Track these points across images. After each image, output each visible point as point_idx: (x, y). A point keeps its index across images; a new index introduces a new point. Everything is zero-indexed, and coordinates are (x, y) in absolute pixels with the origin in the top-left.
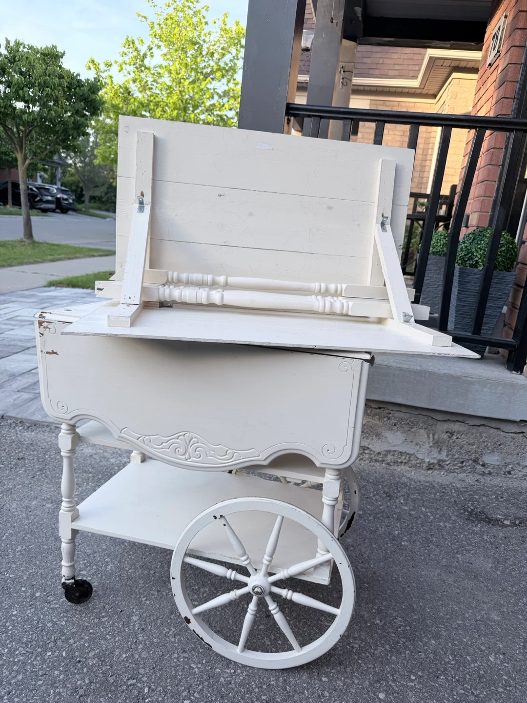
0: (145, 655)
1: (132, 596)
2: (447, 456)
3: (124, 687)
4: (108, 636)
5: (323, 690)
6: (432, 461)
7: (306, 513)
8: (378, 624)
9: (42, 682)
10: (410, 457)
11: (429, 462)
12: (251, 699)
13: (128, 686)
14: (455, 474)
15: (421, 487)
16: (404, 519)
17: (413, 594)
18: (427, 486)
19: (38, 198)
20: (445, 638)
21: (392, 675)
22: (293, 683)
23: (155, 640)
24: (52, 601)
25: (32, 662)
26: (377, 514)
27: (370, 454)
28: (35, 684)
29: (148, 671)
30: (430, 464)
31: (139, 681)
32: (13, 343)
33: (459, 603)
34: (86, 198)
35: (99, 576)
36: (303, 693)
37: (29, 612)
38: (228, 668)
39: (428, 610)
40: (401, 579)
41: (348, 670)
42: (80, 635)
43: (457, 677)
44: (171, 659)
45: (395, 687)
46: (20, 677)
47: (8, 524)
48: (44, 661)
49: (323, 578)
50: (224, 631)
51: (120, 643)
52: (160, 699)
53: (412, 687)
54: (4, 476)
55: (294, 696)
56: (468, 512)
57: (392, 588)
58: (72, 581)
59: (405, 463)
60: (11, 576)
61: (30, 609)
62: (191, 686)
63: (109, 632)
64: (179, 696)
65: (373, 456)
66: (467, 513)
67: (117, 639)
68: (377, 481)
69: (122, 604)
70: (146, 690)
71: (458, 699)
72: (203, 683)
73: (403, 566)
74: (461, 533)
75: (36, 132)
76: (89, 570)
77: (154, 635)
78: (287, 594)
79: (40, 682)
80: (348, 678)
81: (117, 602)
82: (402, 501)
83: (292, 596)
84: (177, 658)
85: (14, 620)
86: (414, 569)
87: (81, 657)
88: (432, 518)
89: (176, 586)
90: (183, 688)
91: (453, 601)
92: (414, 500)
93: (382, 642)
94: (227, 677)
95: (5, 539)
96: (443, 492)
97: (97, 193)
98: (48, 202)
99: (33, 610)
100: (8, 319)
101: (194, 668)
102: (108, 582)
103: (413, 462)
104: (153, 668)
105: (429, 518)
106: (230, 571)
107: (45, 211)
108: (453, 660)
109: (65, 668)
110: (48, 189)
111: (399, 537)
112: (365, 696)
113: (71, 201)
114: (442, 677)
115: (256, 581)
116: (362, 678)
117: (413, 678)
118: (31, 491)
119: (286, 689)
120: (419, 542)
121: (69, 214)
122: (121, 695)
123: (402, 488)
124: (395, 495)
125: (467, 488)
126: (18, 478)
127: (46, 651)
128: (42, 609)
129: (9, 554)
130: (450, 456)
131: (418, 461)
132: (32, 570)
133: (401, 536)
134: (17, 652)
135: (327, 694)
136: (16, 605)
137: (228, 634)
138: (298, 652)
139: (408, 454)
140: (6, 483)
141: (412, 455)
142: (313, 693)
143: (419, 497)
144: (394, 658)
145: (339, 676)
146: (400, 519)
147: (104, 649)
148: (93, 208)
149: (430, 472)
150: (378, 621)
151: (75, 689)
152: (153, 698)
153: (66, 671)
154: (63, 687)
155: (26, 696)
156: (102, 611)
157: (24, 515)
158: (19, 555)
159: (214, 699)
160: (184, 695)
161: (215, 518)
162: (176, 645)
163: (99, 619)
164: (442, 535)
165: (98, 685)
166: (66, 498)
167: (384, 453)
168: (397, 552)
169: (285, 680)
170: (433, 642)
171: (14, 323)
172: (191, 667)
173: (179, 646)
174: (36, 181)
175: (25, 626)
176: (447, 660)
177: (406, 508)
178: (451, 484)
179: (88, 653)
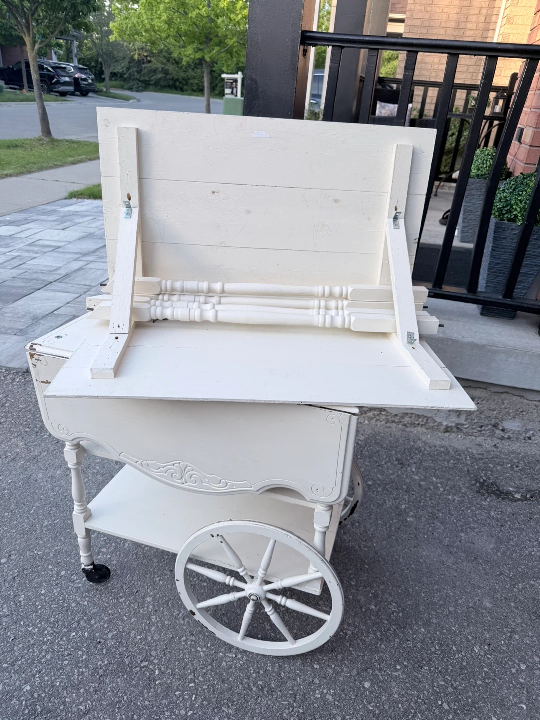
0: (157, 637)
1: (147, 576)
2: (467, 420)
3: (138, 669)
4: (125, 618)
5: (314, 678)
6: (450, 425)
7: (297, 539)
8: (372, 610)
9: (67, 662)
10: (428, 420)
11: (447, 426)
12: (249, 684)
13: (142, 668)
14: (474, 438)
15: (436, 454)
16: (414, 491)
17: (411, 577)
18: (442, 452)
19: (56, 80)
20: (435, 626)
21: (380, 664)
22: (287, 669)
23: (166, 623)
24: (76, 580)
25: (59, 642)
26: (387, 485)
27: (387, 416)
28: (62, 664)
29: (159, 654)
31: (151, 663)
32: (35, 276)
33: (454, 587)
34: (107, 76)
35: (118, 554)
36: (296, 680)
37: (55, 591)
38: (231, 652)
39: (423, 595)
40: (401, 560)
41: (340, 657)
42: (101, 616)
43: (440, 668)
44: (180, 642)
45: (380, 677)
46: (49, 657)
47: (36, 496)
48: (69, 641)
49: (316, 590)
50: (229, 615)
51: (136, 625)
52: (169, 682)
53: (397, 677)
54: (30, 442)
55: (287, 683)
56: (480, 483)
57: (391, 570)
58: (92, 567)
59: (422, 425)
60: (39, 553)
61: (56, 589)
62: (196, 670)
63: (126, 613)
64: (186, 679)
65: (390, 417)
66: (478, 485)
67: (133, 621)
68: (391, 447)
69: (138, 584)
70: (157, 672)
71: (438, 690)
72: (207, 667)
73: (406, 546)
74: (468, 508)
76: (109, 548)
77: (166, 618)
78: (281, 601)
79: (66, 662)
80: (338, 666)
81: (133, 582)
82: (414, 470)
83: (286, 603)
84: (186, 641)
85: (43, 600)
86: (416, 549)
87: (101, 638)
88: (442, 490)
89: (181, 587)
90: (189, 671)
91: (450, 585)
92: (426, 469)
93: (375, 629)
94: (229, 662)
95: (33, 513)
96: (458, 459)
97: (118, 69)
98: (66, 84)
99: (59, 590)
100: (30, 245)
101: (200, 652)
102: (126, 560)
103: (431, 424)
104: (164, 651)
105: (439, 490)
106: (229, 577)
107: (63, 94)
108: (439, 650)
109: (87, 649)
110: (65, 68)
111: (405, 511)
112: (352, 685)
113: (90, 81)
114: (426, 668)
115: (252, 589)
116: (351, 667)
117: (399, 667)
118: (56, 459)
119: (280, 675)
120: (425, 517)
121: (90, 97)
122: (135, 677)
123: (416, 454)
124: (408, 463)
125: (484, 454)
126: (43, 444)
127: (70, 631)
128: (67, 588)
129: (37, 529)
130: (469, 421)
131: (436, 424)
132: (58, 546)
133: (408, 511)
134: (46, 632)
135: (317, 681)
136: (44, 584)
137: (233, 618)
138: (293, 644)
139: (426, 417)
140: (32, 450)
141: (430, 418)
142: (305, 681)
143: (432, 465)
144: (383, 646)
145: (330, 664)
146: (409, 491)
147: (121, 631)
148: (115, 87)
149: (447, 435)
150: (373, 607)
151: (96, 670)
152: (163, 681)
153: (88, 652)
154: (86, 668)
155: (55, 675)
156: (120, 592)
157: (50, 486)
158: (46, 531)
159: (216, 683)
160: (190, 678)
161: (213, 536)
162: (185, 628)
163: (118, 599)
164: (450, 510)
165: (116, 667)
166: (78, 502)
167: (402, 415)
168: (402, 529)
169: (280, 667)
170: (423, 630)
171: (36, 249)
172: (197, 650)
173: (187, 628)
174: (52, 59)
175: (53, 606)
176: (433, 650)
177: (417, 478)
178: (467, 449)
179: (108, 634)
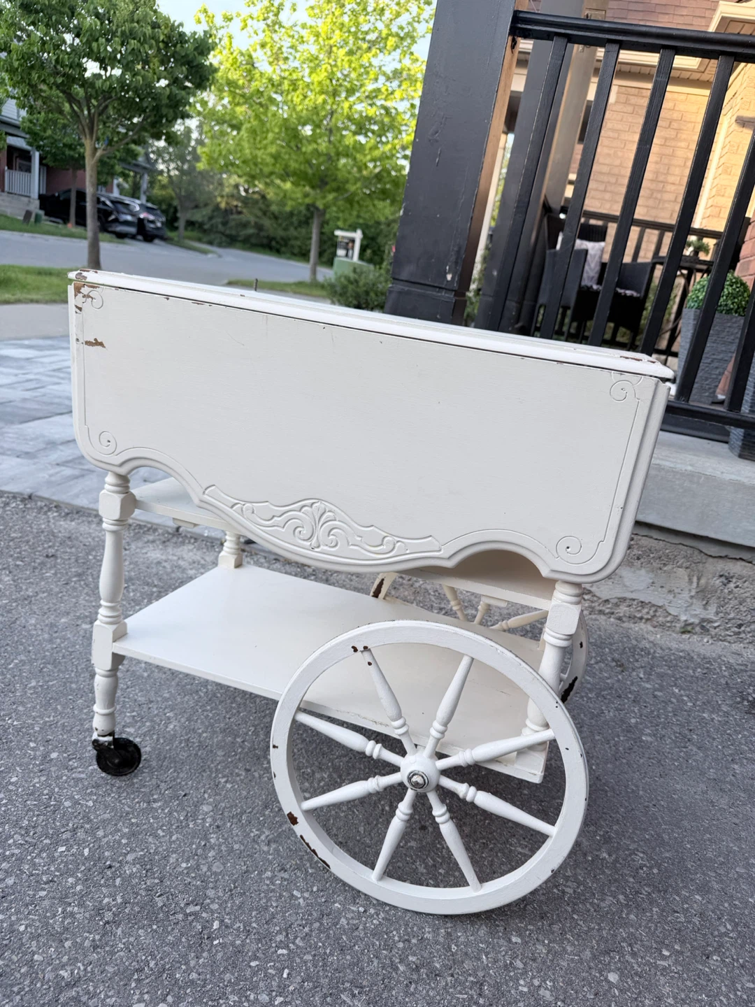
0: (218, 867)
1: (204, 774)
2: (717, 613)
3: (180, 916)
4: (160, 832)
5: (514, 958)
6: (692, 620)
8: (604, 859)
9: (45, 893)
10: (656, 611)
11: (686, 621)
12: (391, 959)
13: (187, 915)
14: (727, 644)
15: (673, 658)
16: (645, 702)
17: (662, 818)
18: (681, 657)
19: (113, 217)
20: (717, 893)
21: (630, 945)
22: (462, 939)
23: (236, 847)
24: (76, 768)
25: (33, 858)
26: (601, 690)
27: (592, 602)
28: (34, 895)
29: (221, 894)
30: (687, 624)
31: (205, 908)
32: (57, 400)
33: (737, 839)
34: (181, 224)
35: (155, 737)
36: (479, 959)
37: (36, 780)
38: (355, 903)
39: (689, 846)
40: (641, 793)
41: (556, 927)
42: (116, 825)
43: (741, 961)
44: (261, 879)
45: (636, 967)
46: (10, 881)
47: (20, 647)
48: (53, 859)
49: (532, 771)
50: (351, 844)
51: (180, 844)
52: (238, 942)
53: (664, 969)
54: (21, 578)
55: (463, 962)
56: (748, 701)
57: (627, 804)
58: (110, 739)
59: (647, 620)
60: (15, 723)
61: (39, 777)
62: (290, 926)
63: (163, 826)
64: (271, 940)
65: (597, 604)
66: (746, 703)
67: (174, 838)
68: (601, 643)
69: (186, 784)
70: (216, 925)
71: (745, 997)
72: (311, 924)
73: (645, 773)
74: (737, 733)
75: (114, 108)
76: (139, 728)
77: (236, 839)
78: (466, 793)
79: (43, 893)
80: (554, 941)
81: (179, 781)
82: (642, 676)
83: (474, 797)
84: (272, 879)
85: (11, 791)
86: (662, 779)
87: (113, 860)
88: (690, 704)
89: (279, 759)
90: (278, 928)
91: (730, 836)
92: (661, 676)
93: (613, 889)
94: (352, 918)
95: (13, 668)
96: (707, 668)
97: (198, 216)
98: (126, 223)
99: (43, 779)
100: (54, 370)
101: (297, 898)
102: (168, 748)
103: (660, 619)
104: (231, 890)
105: (686, 704)
106: (372, 742)
107: (121, 236)
108: (733, 931)
109: (85, 875)
110: (128, 205)
111: (636, 727)
112: (584, 974)
113: (159, 225)
114: (715, 958)
115: (416, 763)
116: (579, 945)
117: (666, 953)
118: (61, 603)
119: (450, 948)
120: (671, 738)
121: (156, 244)
122: (173, 929)
123: (642, 656)
124: (631, 666)
125: (746, 665)
126: (43, 583)
127: (57, 844)
128: (58, 778)
129: (16, 690)
130: (722, 615)
131: (669, 619)
132: (49, 717)
133: (641, 726)
134: (11, 841)
135: (519, 964)
136: (18, 769)
137: (357, 850)
138: (476, 890)
139: (654, 605)
140: (24, 588)
141: (660, 607)
142: (496, 961)
143: (669, 672)
144: (632, 917)
145: (541, 937)
146: (639, 701)
147: (152, 851)
148: (190, 238)
149: (686, 636)
150: (605, 855)
151: (99, 911)
152: (226, 940)
153: (86, 880)
154: (80, 905)
155: (17, 913)
156: (154, 792)
157: (46, 636)
158: (31, 694)
159: (328, 951)
160: (278, 939)
161: (355, 650)
162: (270, 857)
163: (149, 803)
164: (708, 732)
165: (137, 909)
166: (107, 601)
167: (616, 600)
168: (634, 750)
169: (449, 934)
170: (697, 897)
171: (62, 375)
172: (293, 895)
173: (274, 859)
174: (111, 191)
175: (28, 802)
176: (723, 930)
177: (648, 686)
178: (720, 657)
179: (126, 855)
